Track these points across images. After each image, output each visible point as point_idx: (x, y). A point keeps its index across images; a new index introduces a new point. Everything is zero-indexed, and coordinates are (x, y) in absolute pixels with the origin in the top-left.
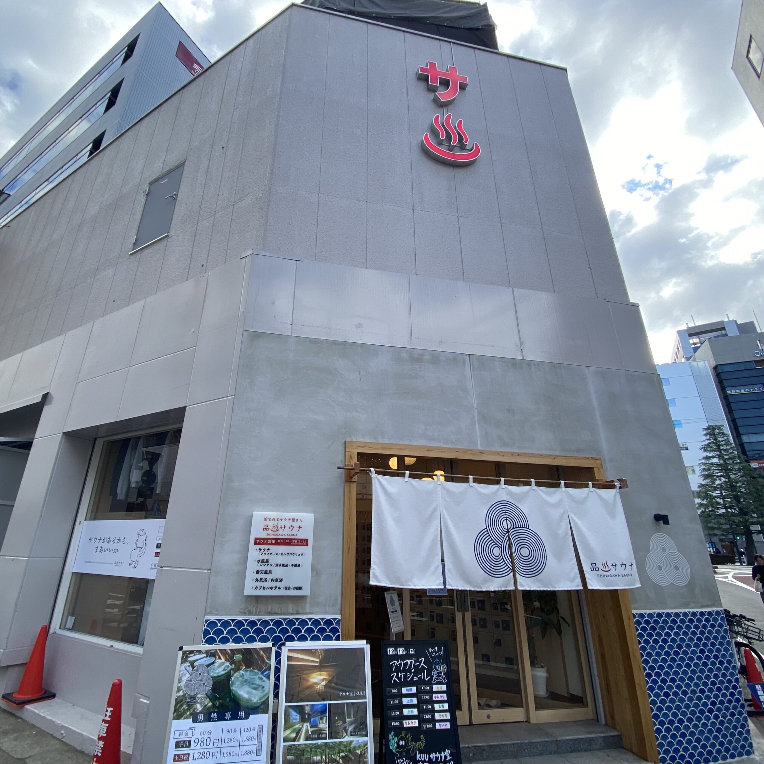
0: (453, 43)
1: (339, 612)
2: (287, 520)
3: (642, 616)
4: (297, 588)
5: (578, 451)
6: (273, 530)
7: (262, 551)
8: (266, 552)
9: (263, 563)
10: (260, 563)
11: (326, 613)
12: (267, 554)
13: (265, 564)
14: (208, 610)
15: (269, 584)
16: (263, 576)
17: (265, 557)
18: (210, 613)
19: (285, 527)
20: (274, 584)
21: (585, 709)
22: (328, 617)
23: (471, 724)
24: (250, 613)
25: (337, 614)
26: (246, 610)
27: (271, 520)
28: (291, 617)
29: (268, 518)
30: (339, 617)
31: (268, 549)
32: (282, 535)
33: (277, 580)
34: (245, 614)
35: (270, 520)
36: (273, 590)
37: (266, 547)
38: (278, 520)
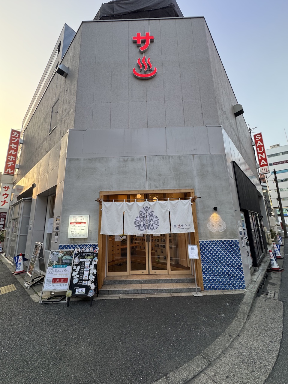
0: (150, 20)
2: (80, 217)
3: (203, 242)
4: (83, 236)
5: (185, 187)
6: (76, 220)
11: (94, 242)
13: (73, 230)
14: (60, 242)
15: (75, 235)
16: (73, 233)
17: (74, 228)
18: (60, 243)
19: (79, 219)
21: (189, 271)
22: (94, 244)
23: (149, 274)
24: (71, 243)
25: (97, 243)
28: (83, 244)
29: (74, 217)
30: (97, 244)
31: (74, 226)
32: (78, 221)
33: (77, 234)
34: (70, 243)
36: (76, 237)
38: (77, 217)
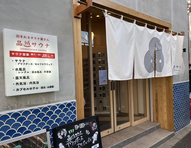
1: (75, 98)
2: (37, 39)
4: (50, 87)
6: (26, 45)
7: (18, 62)
8: (22, 62)
9: (21, 71)
10: (18, 71)
12: (23, 64)
13: (22, 71)
15: (28, 86)
16: (22, 81)
17: (22, 67)
19: (35, 44)
20: (32, 86)
22: (69, 102)
23: (114, 132)
25: (73, 99)
26: (9, 106)
27: (23, 37)
28: (45, 106)
29: (20, 35)
30: (75, 100)
31: (24, 61)
32: (34, 50)
33: (34, 83)
35: (21, 37)
36: (32, 90)
37: (22, 59)
38: (29, 38)
